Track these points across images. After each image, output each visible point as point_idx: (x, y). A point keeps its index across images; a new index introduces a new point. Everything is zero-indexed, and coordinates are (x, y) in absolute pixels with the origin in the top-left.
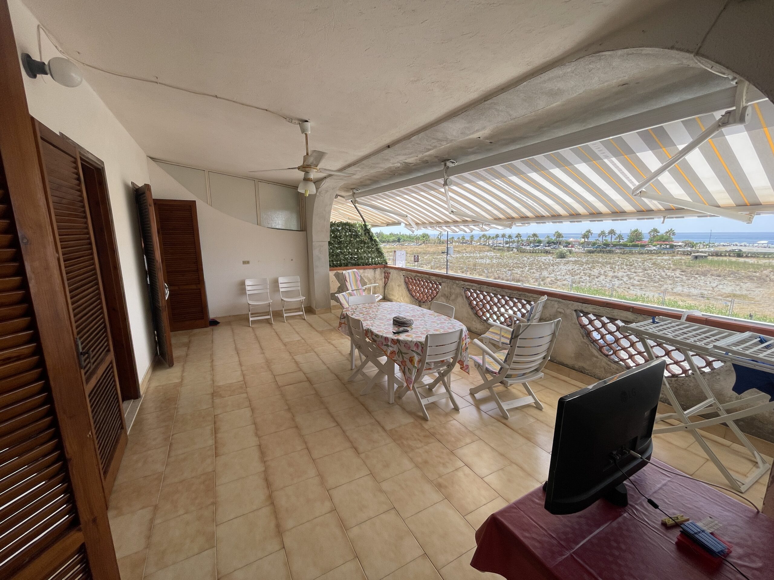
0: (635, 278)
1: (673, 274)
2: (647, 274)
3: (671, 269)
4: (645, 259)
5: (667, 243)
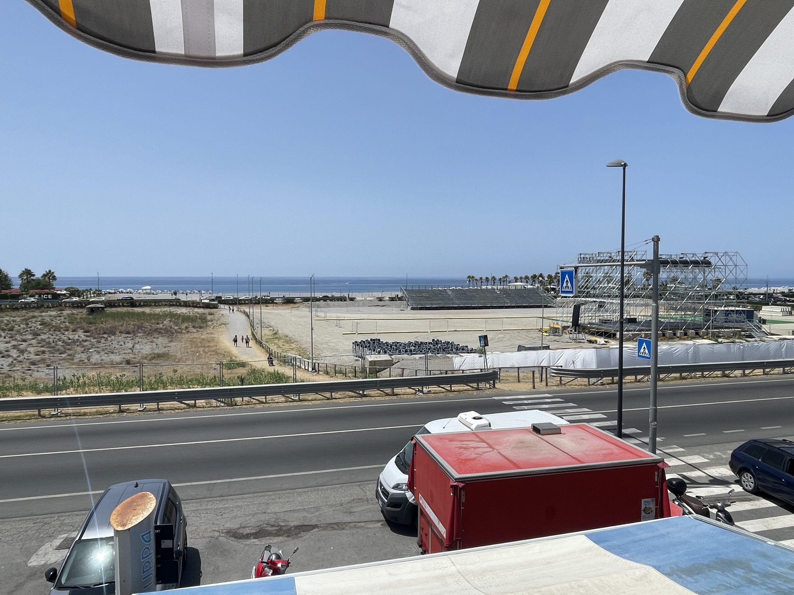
0: (29, 349)
1: (76, 337)
2: (43, 340)
3: (71, 330)
4: (26, 317)
5: (47, 291)
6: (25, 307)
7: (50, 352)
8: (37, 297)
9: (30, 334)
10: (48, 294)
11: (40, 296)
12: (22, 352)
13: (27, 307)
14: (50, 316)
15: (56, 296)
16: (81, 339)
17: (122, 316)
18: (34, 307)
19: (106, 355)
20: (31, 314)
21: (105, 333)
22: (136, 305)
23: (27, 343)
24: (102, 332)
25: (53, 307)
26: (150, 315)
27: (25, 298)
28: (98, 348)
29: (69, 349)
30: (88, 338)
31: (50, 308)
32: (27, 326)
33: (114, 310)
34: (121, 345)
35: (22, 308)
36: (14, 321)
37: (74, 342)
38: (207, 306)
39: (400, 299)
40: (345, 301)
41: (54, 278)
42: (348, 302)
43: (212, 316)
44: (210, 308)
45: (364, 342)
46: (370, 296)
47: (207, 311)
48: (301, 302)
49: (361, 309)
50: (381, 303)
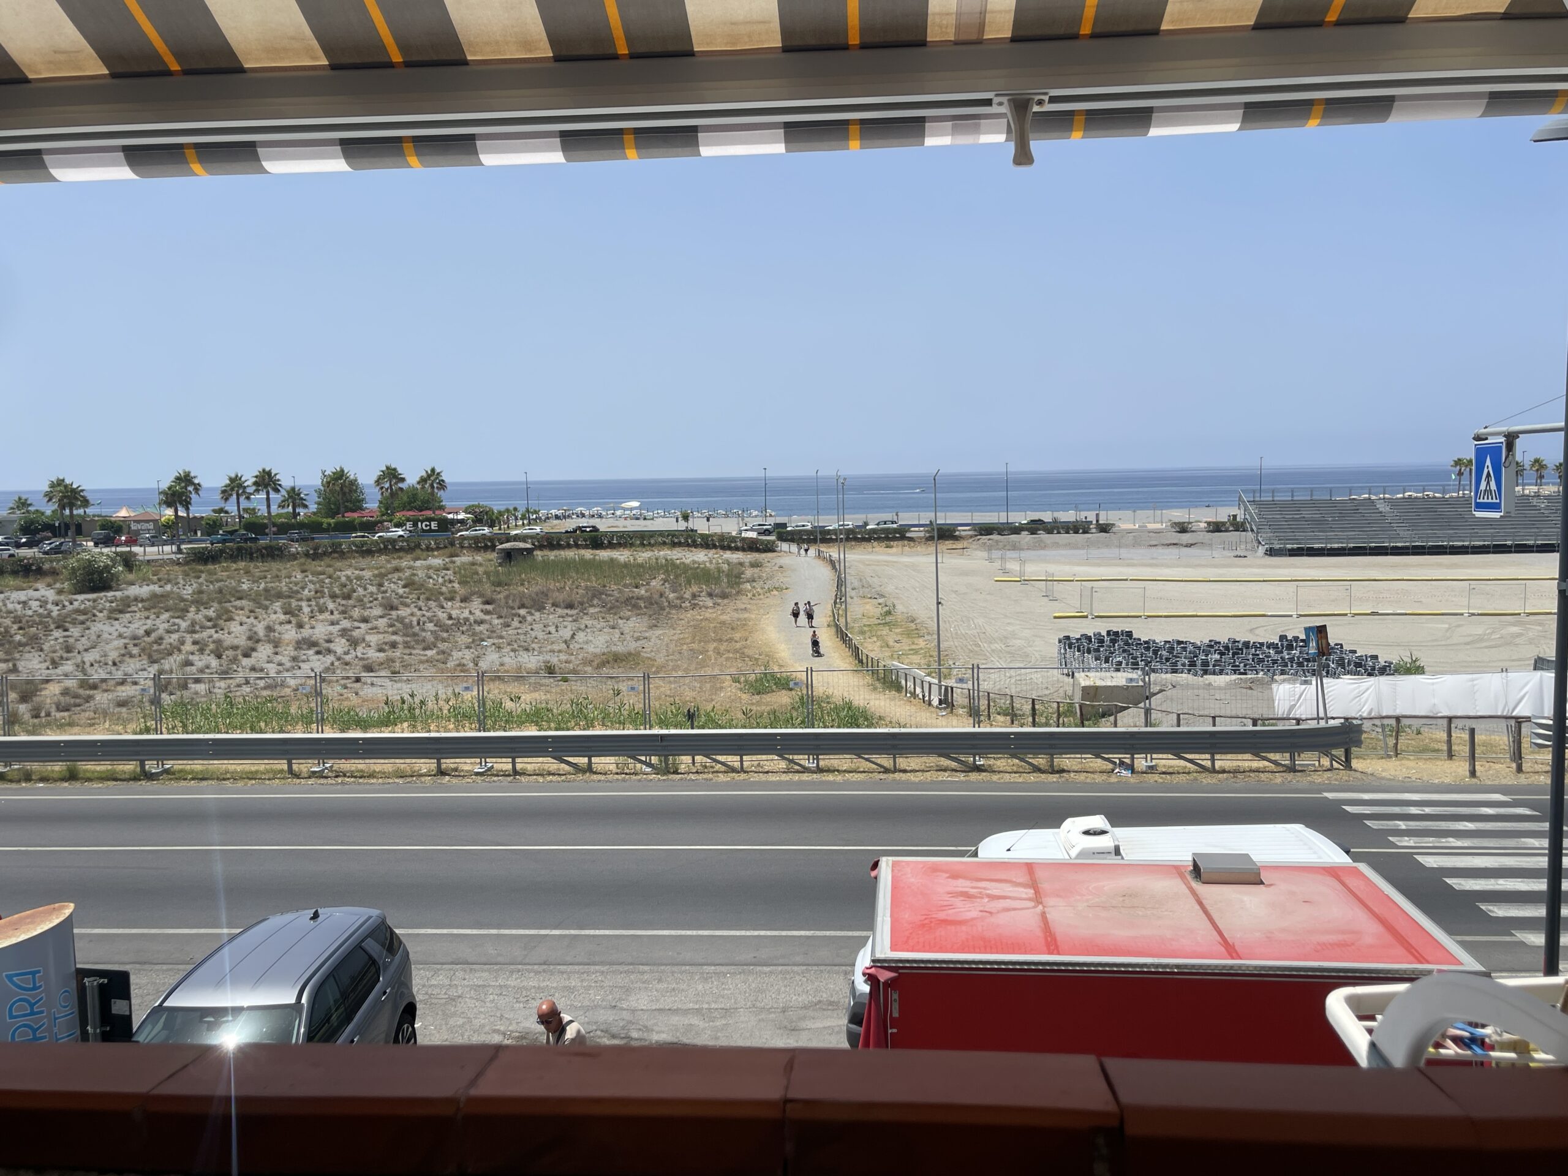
0: (368, 638)
1: (466, 614)
2: (400, 620)
3: (458, 598)
4: (383, 570)
5: (429, 513)
6: (386, 547)
7: (407, 645)
8: (409, 525)
9: (381, 605)
10: (430, 520)
11: (415, 525)
12: (354, 643)
13: (390, 547)
14: (429, 568)
15: (445, 525)
16: (472, 618)
17: (565, 567)
18: (401, 549)
19: (512, 654)
20: (395, 563)
21: (522, 606)
22: (603, 543)
23: (369, 625)
24: (517, 604)
25: (438, 548)
26: (626, 565)
27: (387, 530)
28: (501, 637)
29: (444, 640)
30: (487, 617)
31: (433, 550)
32: (379, 590)
33: (552, 555)
34: (550, 633)
35: (380, 551)
36: (359, 578)
37: (458, 623)
38: (752, 546)
39: (1238, 526)
40: (1085, 532)
41: (442, 485)
42: (1095, 536)
43: (756, 570)
44: (758, 550)
45: (1089, 639)
46: (1158, 519)
47: (747, 557)
48: (971, 537)
49: (1124, 552)
50: (1185, 538)
